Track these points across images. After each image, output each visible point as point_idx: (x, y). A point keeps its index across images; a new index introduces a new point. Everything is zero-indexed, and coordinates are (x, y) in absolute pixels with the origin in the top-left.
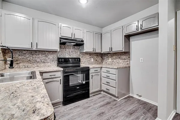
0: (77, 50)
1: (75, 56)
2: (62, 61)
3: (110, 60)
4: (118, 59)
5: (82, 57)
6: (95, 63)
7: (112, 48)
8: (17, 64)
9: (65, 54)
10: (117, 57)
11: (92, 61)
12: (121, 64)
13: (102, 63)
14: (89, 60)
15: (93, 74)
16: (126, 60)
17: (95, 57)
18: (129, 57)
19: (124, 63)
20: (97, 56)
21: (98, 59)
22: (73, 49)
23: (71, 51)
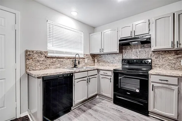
5: (156, 58)
8: (99, 63)
9: (131, 55)
22: (141, 48)
23: (138, 51)
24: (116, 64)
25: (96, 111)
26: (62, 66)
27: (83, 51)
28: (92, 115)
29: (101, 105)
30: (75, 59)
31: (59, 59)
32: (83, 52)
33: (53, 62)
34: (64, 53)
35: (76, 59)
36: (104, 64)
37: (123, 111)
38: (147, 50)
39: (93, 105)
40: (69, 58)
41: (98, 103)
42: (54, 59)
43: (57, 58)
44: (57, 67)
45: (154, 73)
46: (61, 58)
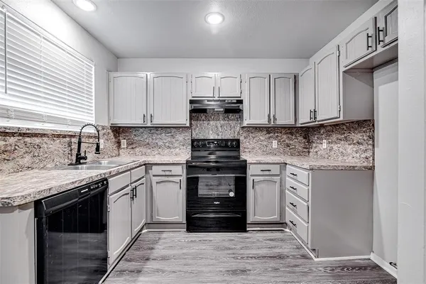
0: (234, 122)
1: (228, 135)
2: (198, 146)
3: (325, 146)
4: (343, 142)
5: (245, 138)
6: (285, 153)
7: (315, 111)
8: (132, 148)
9: (207, 131)
10: (339, 136)
11: (274, 147)
12: (350, 158)
13: (309, 152)
14: (265, 143)
15: (257, 179)
16: (361, 147)
17: (285, 136)
18: (372, 138)
19: (358, 155)
20: (292, 134)
21: (291, 142)
22: (224, 120)
23: (219, 126)
24: (178, 150)
25: (164, 258)
26: (39, 161)
27: (94, 115)
28: (163, 272)
29: (164, 243)
30: (80, 139)
31: (28, 140)
32: (94, 119)
33: (9, 148)
34: (45, 119)
35: (83, 140)
36: (149, 151)
37: (212, 239)
38: (232, 123)
39: (149, 251)
40: (59, 136)
41: (156, 242)
42: (12, 140)
43: (20, 135)
44: (22, 167)
45: (255, 162)
46: (36, 135)
